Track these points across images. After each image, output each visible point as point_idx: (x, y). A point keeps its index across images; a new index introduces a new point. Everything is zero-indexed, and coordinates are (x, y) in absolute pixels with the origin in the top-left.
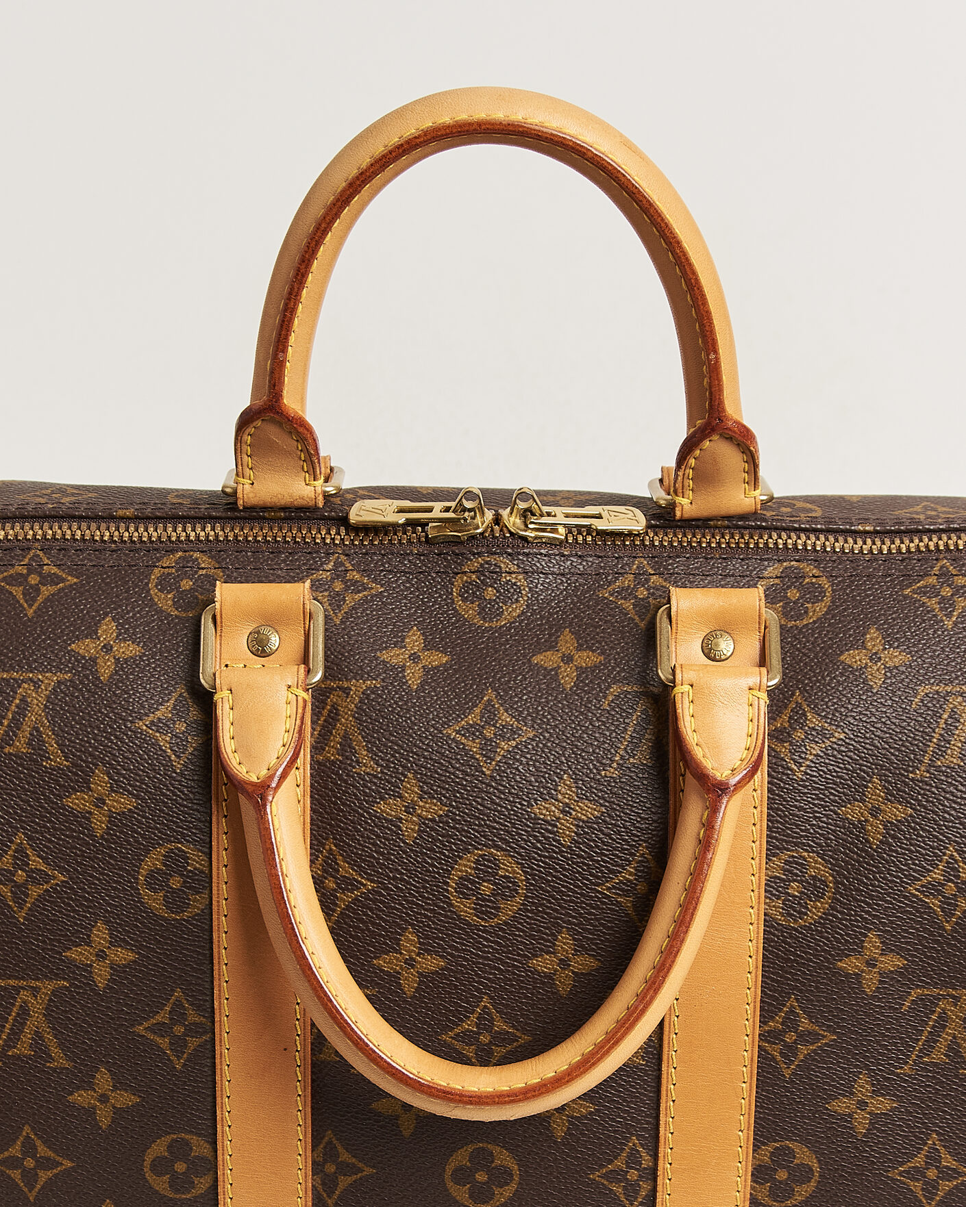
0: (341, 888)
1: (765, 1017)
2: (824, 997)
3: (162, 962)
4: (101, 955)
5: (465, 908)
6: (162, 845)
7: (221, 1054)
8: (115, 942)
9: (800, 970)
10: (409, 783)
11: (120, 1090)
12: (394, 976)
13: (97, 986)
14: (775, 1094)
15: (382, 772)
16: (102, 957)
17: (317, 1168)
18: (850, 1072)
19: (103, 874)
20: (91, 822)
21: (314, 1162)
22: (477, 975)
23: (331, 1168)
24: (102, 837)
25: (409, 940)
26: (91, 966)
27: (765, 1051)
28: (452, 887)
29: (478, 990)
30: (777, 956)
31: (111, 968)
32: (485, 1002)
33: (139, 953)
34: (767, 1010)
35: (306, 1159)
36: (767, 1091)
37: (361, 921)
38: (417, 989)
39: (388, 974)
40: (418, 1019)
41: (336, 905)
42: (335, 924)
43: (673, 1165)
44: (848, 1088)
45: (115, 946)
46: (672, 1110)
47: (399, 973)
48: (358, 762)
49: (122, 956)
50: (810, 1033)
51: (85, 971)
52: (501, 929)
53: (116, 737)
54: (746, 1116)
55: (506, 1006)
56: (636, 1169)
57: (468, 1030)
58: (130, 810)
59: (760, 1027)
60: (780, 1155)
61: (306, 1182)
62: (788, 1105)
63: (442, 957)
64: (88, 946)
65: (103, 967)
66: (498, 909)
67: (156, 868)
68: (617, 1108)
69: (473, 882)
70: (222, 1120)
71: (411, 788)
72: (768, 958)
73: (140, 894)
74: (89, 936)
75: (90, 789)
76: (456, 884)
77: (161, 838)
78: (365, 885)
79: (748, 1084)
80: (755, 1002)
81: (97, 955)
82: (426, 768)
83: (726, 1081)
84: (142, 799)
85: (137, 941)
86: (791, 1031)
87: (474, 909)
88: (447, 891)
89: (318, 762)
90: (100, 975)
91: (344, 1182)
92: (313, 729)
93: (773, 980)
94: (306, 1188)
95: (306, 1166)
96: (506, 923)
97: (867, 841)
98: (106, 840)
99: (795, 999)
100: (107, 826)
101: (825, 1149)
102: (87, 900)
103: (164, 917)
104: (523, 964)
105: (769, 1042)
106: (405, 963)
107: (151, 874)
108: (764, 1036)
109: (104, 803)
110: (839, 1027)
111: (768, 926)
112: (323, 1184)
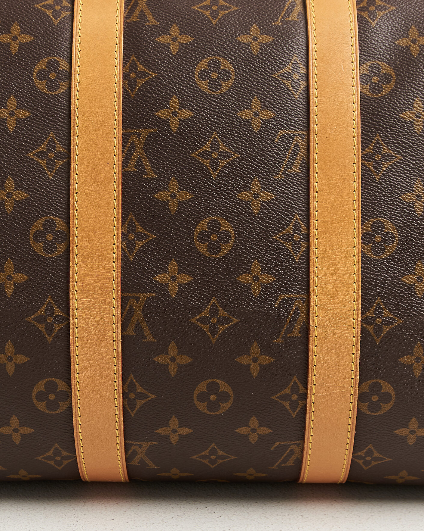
0: (139, 77)
1: (363, 146)
2: (395, 135)
3: (44, 117)
4: (12, 114)
5: (203, 85)
6: (46, 58)
7: (74, 167)
8: (20, 106)
9: (381, 119)
10: (174, 28)
11: (18, 190)
12: (166, 121)
13: (9, 131)
14: (371, 190)
15: (160, 24)
16: (13, 115)
17: (124, 236)
18: (411, 179)
19: (14, 72)
20: (10, 48)
21: (123, 233)
22: (210, 120)
23: (131, 237)
24: (15, 54)
25: (174, 102)
26: (6, 120)
27: (365, 166)
28: (196, 75)
29: (211, 128)
30: (369, 113)
31: (17, 121)
32: (214, 135)
33: (32, 113)
34: (365, 142)
35: (118, 229)
36: (367, 189)
37: (149, 92)
38: (178, 129)
39: (164, 121)
40: (179, 145)
41: (136, 85)
42: (135, 95)
43: (318, 230)
44: (411, 187)
45: (19, 109)
46: (317, 197)
47: (169, 119)
48: (148, 21)
49: (23, 114)
50: (388, 155)
51: (4, 122)
52: (223, 97)
53: (25, 10)
54: (357, 201)
55: (226, 137)
56: (299, 234)
57: (206, 151)
58: (30, 42)
59: (361, 152)
60: (377, 227)
61: (118, 243)
62: (379, 197)
63: (191, 110)
64: (5, 109)
65: (13, 120)
66: (220, 85)
67: (43, 69)
68: (286, 197)
69: (207, 72)
70: (73, 206)
71: (175, 30)
72: (364, 114)
73: (34, 82)
74: (6, 103)
75: (10, 32)
76: (199, 73)
77: (46, 54)
78: (151, 75)
79: (357, 183)
80: (358, 136)
81: (10, 114)
82: (182, 22)
83: (345, 180)
84: (37, 37)
85: (31, 106)
86: (378, 154)
87: (208, 86)
88: (194, 77)
89: (128, 23)
90: (11, 125)
91: (139, 244)
92: (125, 11)
93: (366, 125)
94: (118, 247)
95: (118, 233)
96: (225, 93)
97: (411, 54)
98: (18, 56)
99: (379, 135)
100: (18, 49)
101: (401, 223)
102: (6, 85)
103: (46, 93)
104: (234, 114)
105: (366, 161)
106: (172, 114)
107: (40, 71)
108: (364, 157)
109: (17, 39)
110: (404, 152)
111: (362, 98)
112: (128, 247)
